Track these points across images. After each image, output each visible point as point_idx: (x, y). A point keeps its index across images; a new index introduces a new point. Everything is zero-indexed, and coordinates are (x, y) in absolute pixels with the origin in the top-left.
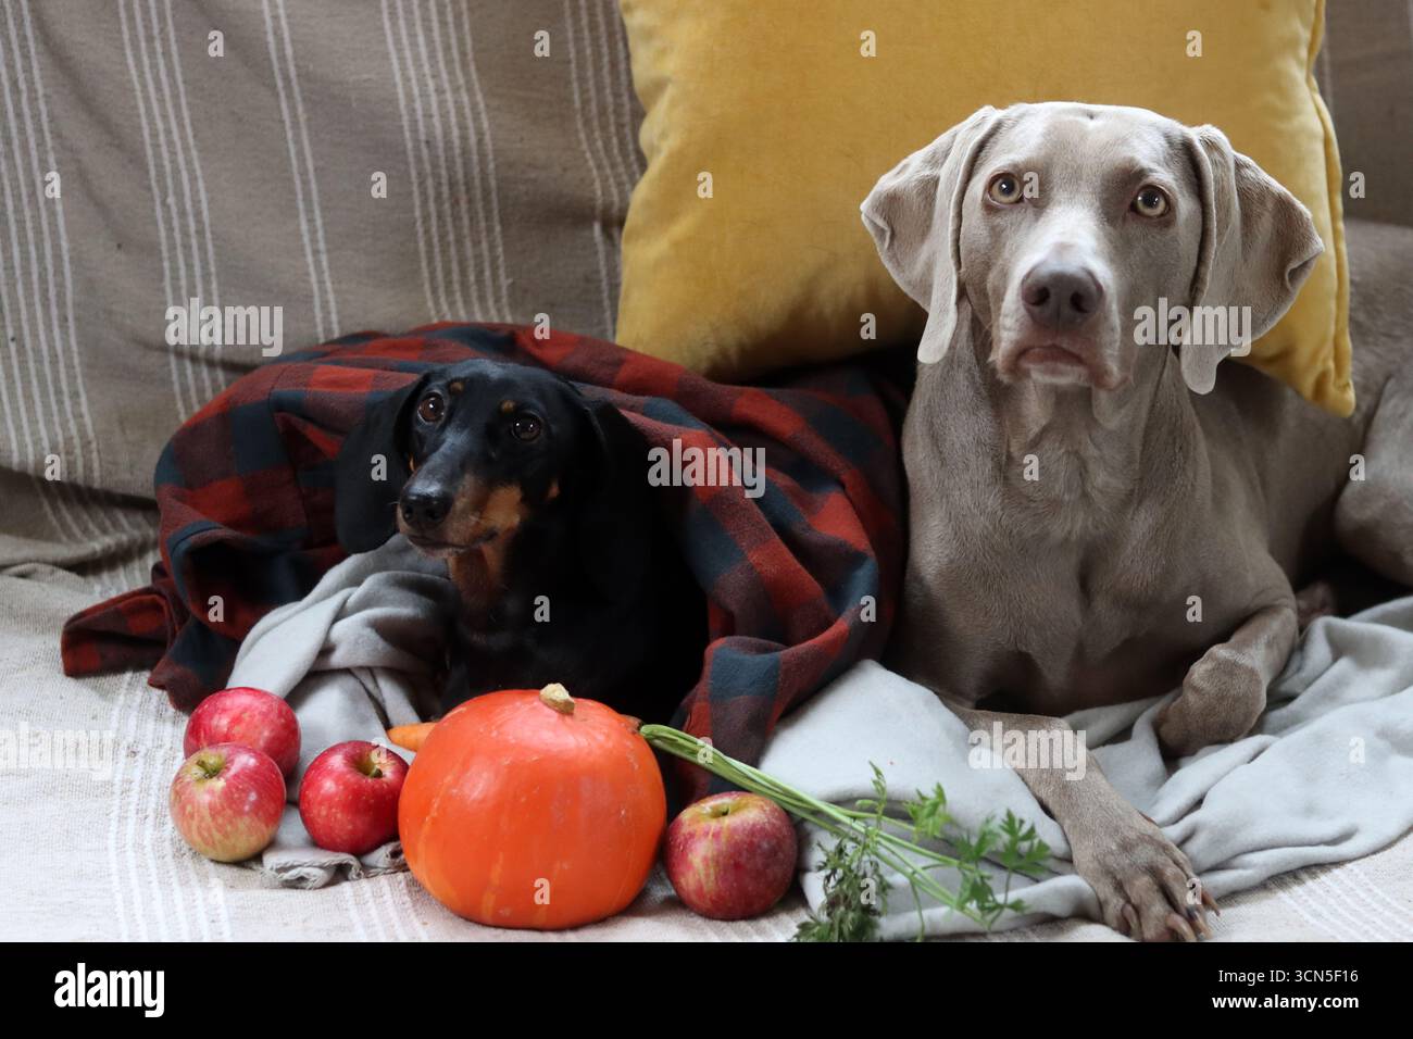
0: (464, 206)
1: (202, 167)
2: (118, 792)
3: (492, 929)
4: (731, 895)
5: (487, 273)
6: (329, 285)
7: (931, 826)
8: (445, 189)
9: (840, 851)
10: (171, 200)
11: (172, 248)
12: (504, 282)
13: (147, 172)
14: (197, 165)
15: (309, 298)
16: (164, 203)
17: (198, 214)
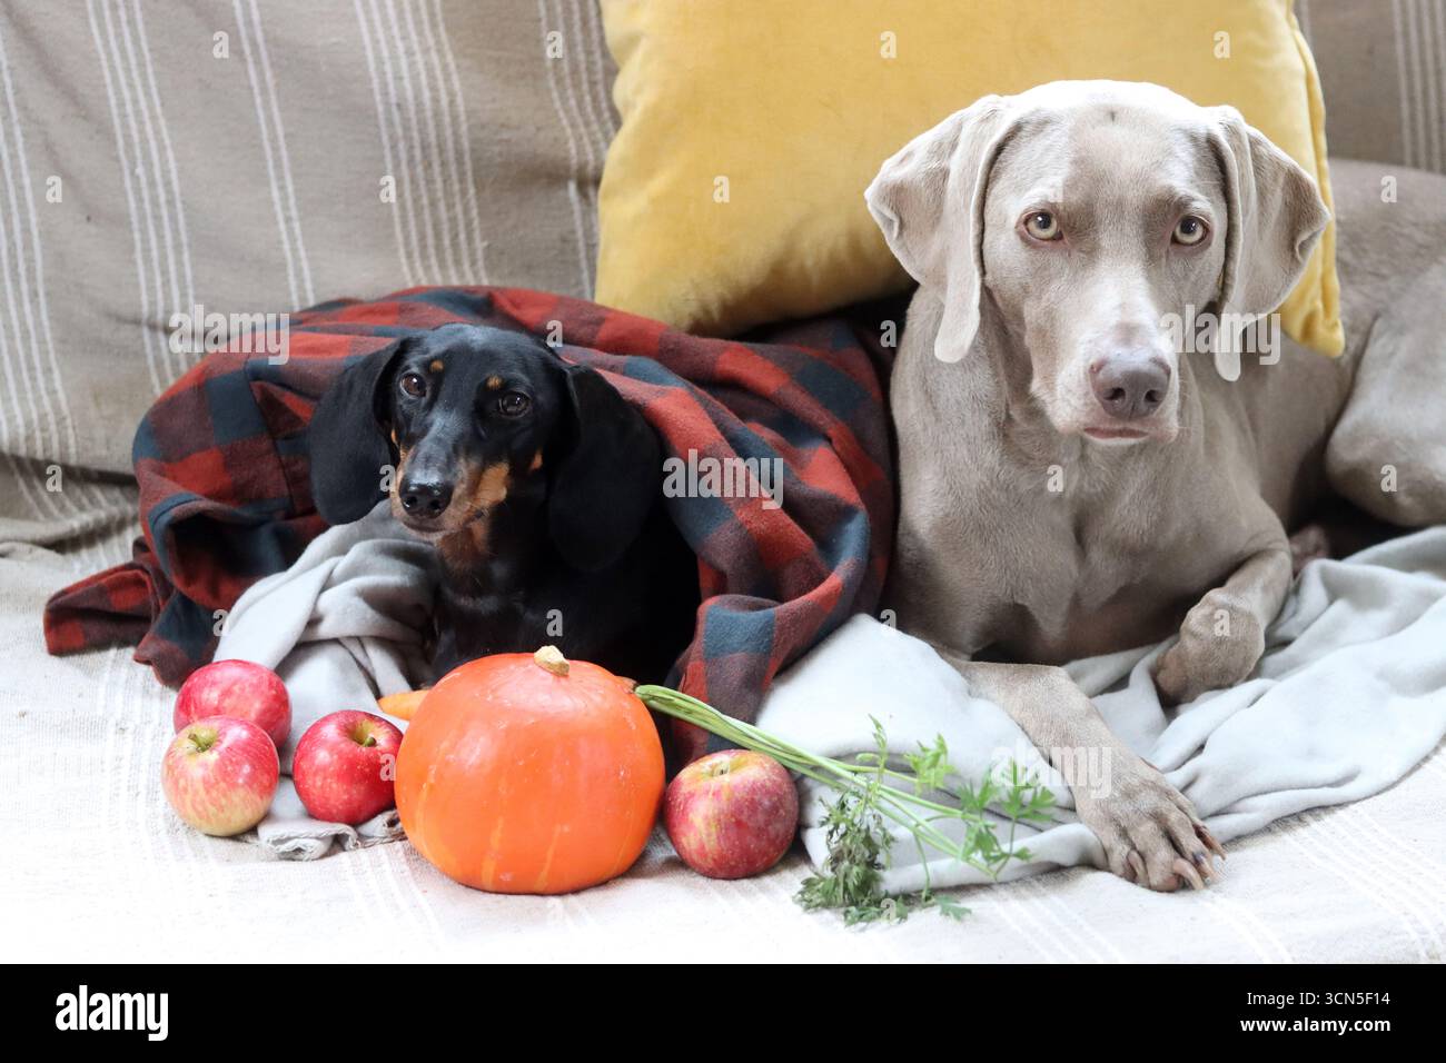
0: (437, 168)
1: (171, 137)
2: (108, 769)
3: (493, 895)
4: (732, 854)
5: (462, 237)
6: (302, 253)
7: (932, 777)
8: (418, 153)
9: (843, 806)
10: (140, 170)
11: (142, 219)
12: (480, 245)
13: (115, 143)
14: (165, 133)
15: (283, 266)
16: (132, 173)
17: (168, 184)
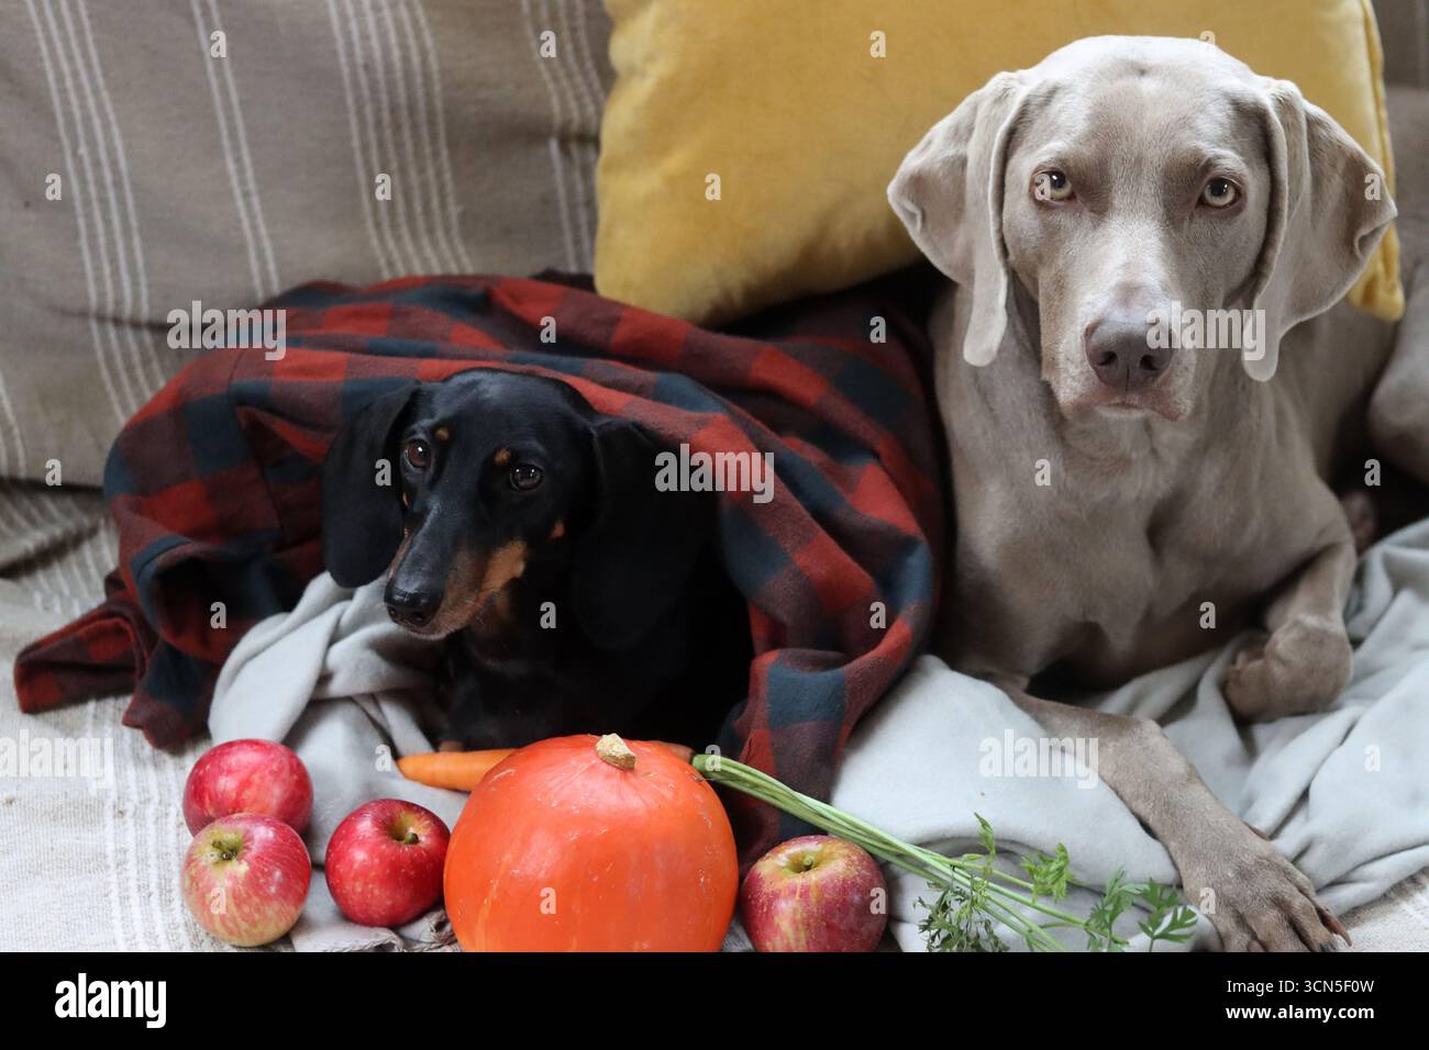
0: (406, 131)
1: (115, 110)
2: (113, 865)
5: (435, 202)
6: (263, 231)
8: (386, 115)
10: (83, 151)
12: (454, 210)
13: (54, 121)
14: (109, 107)
15: (242, 248)
17: (114, 163)
